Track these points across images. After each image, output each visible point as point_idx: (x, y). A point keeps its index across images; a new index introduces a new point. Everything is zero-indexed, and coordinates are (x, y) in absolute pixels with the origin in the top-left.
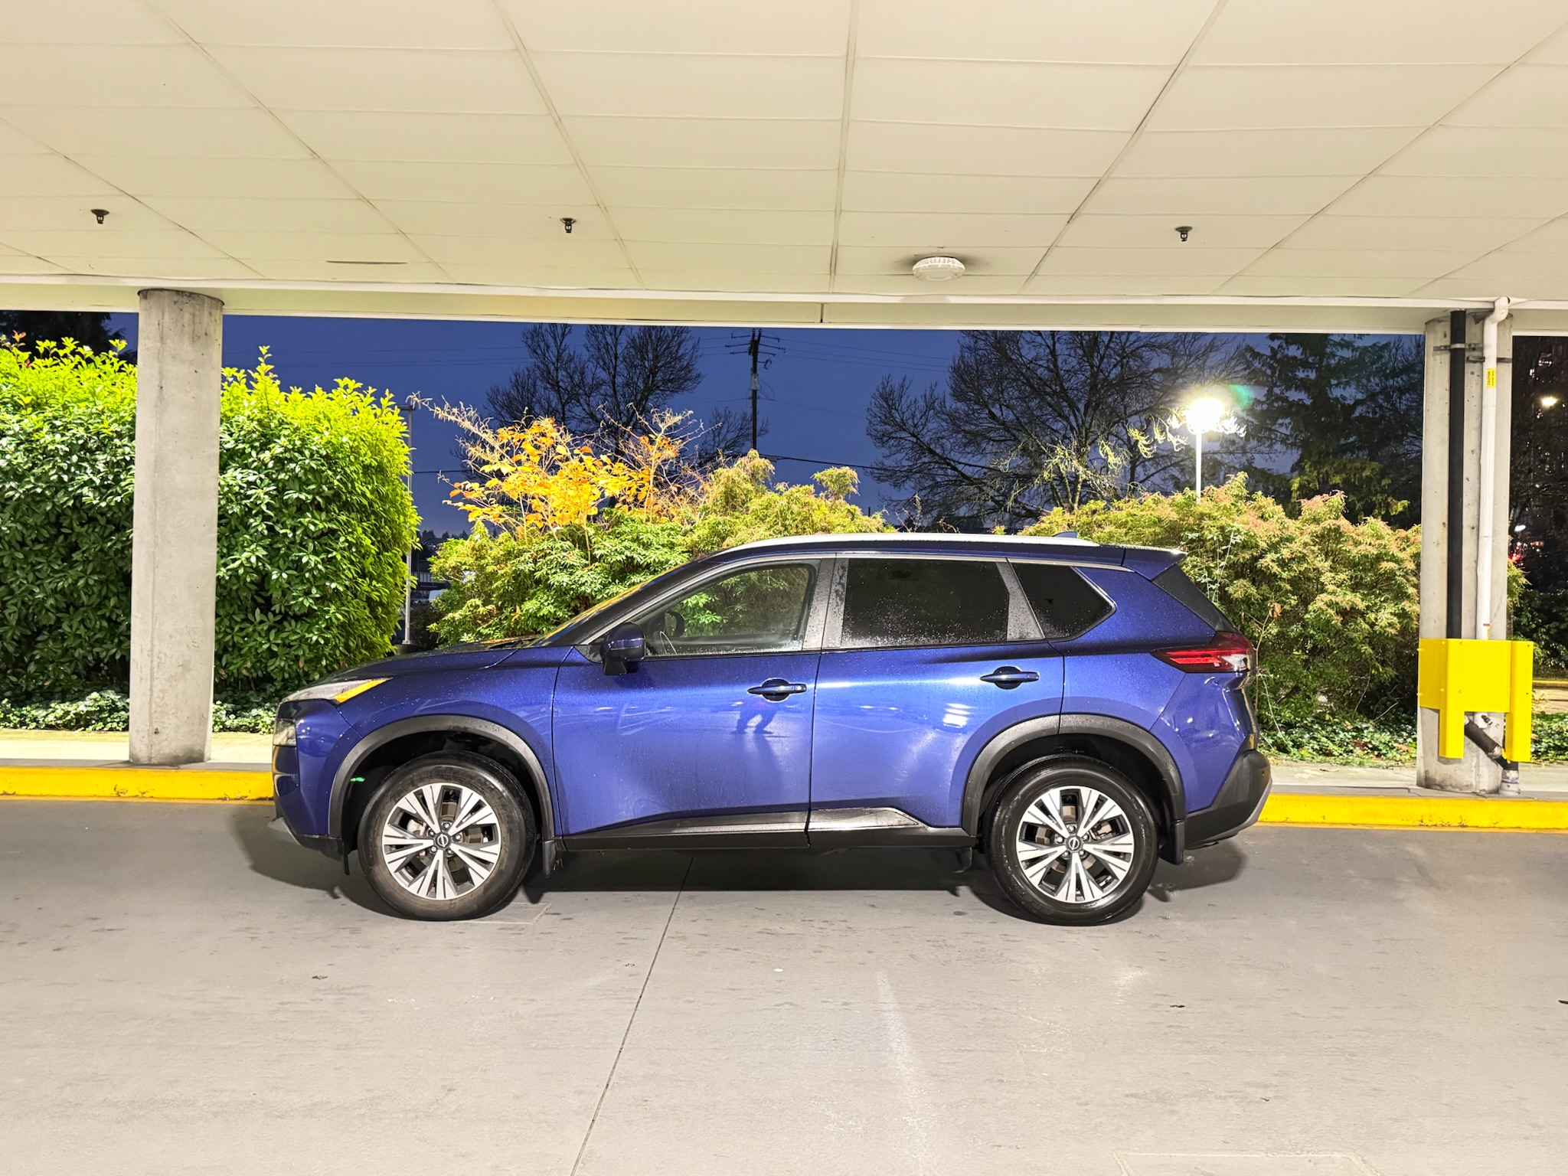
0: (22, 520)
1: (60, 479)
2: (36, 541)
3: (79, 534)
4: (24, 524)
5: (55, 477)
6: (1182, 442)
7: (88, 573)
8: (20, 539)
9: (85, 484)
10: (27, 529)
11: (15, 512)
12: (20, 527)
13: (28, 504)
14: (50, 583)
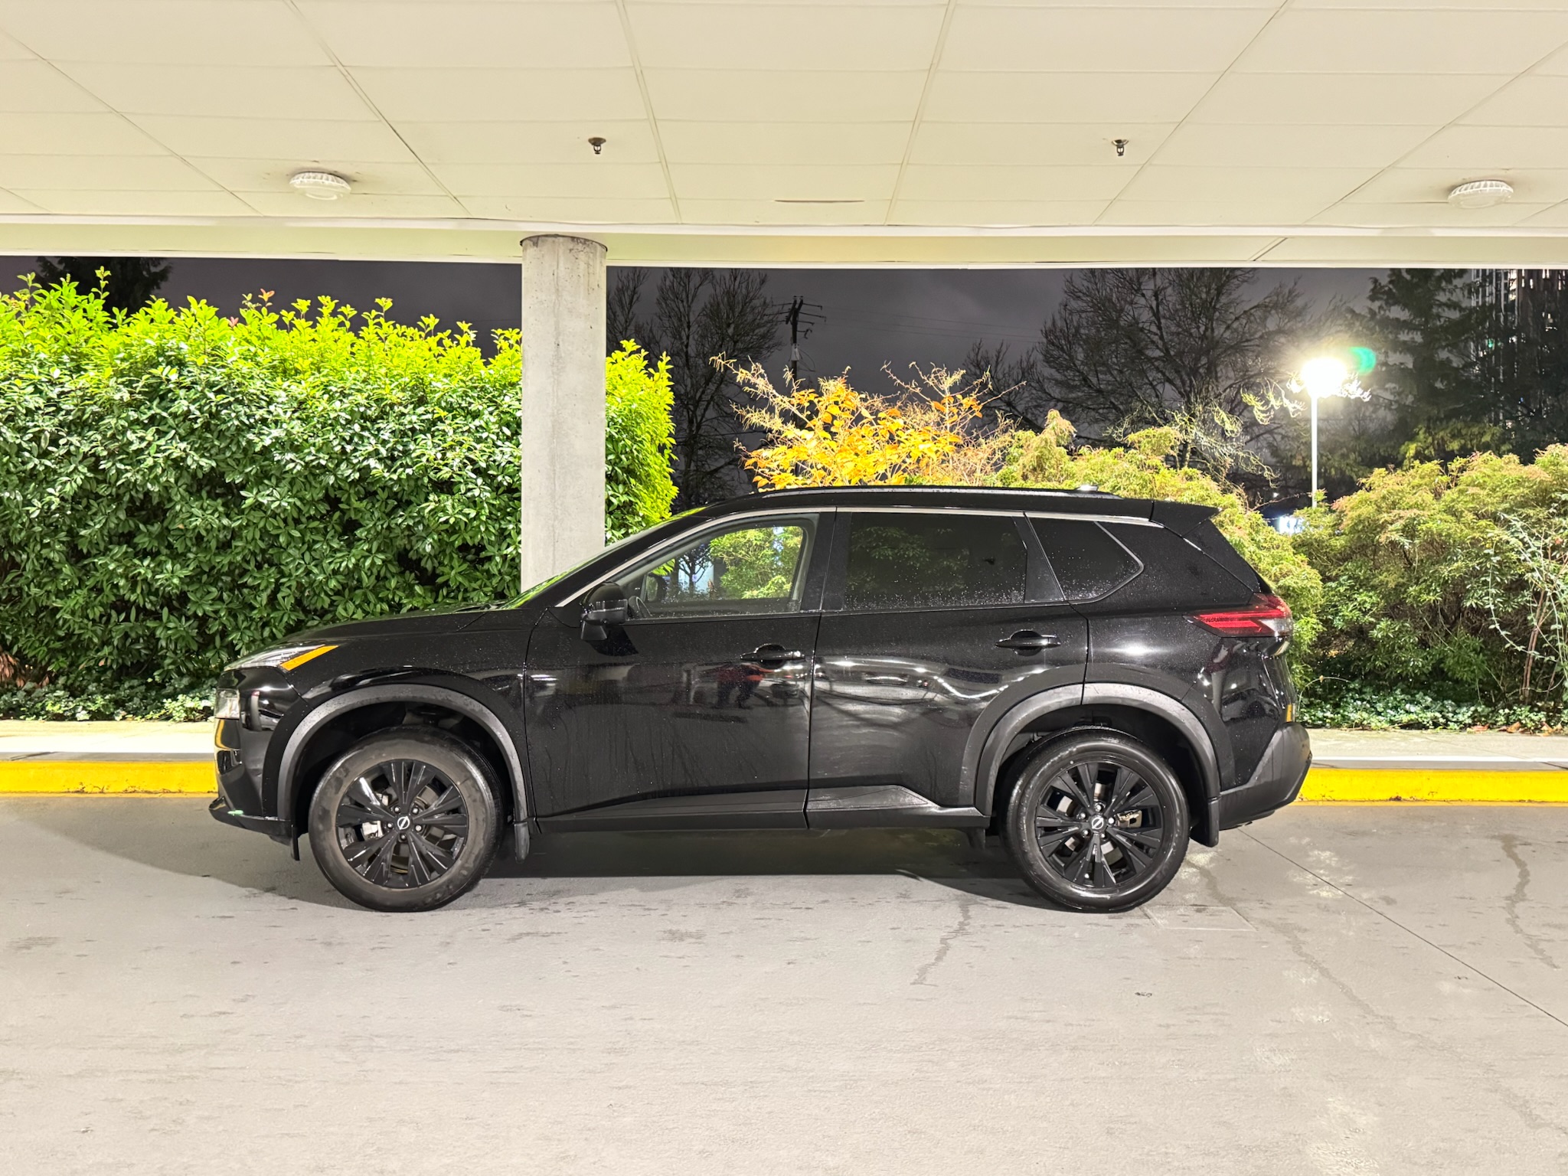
0: (300, 494)
1: (343, 451)
2: (311, 518)
3: (357, 510)
4: (301, 499)
5: (339, 447)
6: (1299, 407)
7: (374, 551)
8: (296, 515)
9: (369, 455)
10: (304, 505)
11: (292, 486)
12: (298, 503)
13: (306, 477)
14: (330, 563)
